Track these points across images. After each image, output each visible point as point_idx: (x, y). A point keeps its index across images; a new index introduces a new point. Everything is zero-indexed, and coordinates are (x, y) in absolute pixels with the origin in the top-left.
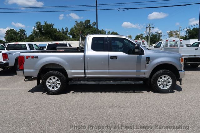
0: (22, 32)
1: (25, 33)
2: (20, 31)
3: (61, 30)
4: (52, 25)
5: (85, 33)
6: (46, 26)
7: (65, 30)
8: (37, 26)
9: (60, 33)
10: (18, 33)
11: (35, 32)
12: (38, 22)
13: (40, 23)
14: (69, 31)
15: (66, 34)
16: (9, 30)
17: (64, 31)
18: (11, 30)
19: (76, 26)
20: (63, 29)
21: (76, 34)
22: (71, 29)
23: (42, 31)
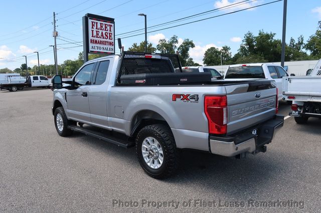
0: (225, 51)
1: (230, 51)
2: (222, 50)
4: (271, 35)
6: (261, 37)
7: (297, 42)
8: (247, 40)
10: (220, 53)
11: (242, 50)
12: (248, 34)
13: (250, 34)
15: (299, 49)
16: (209, 50)
17: (295, 44)
18: (213, 48)
19: (319, 31)
20: (292, 40)
22: (310, 37)
23: (254, 46)
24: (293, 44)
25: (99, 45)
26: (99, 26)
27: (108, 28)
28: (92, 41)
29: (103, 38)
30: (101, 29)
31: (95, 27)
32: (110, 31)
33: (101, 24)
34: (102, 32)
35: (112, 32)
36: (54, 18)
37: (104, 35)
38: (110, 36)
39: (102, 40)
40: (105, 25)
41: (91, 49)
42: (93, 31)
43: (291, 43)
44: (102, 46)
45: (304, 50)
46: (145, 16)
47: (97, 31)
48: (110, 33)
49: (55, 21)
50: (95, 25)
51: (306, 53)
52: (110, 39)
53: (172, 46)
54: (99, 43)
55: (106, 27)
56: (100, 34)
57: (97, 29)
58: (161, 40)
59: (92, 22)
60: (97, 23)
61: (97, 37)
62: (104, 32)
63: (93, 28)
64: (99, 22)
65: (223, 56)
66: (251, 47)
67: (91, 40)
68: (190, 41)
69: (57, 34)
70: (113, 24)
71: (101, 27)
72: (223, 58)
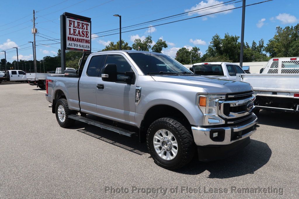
0: (195, 51)
1: (199, 52)
2: (192, 50)
3: (250, 45)
4: (236, 38)
5: (292, 47)
6: (227, 40)
7: (258, 45)
8: (214, 42)
9: (248, 50)
10: (190, 53)
11: (210, 51)
12: (215, 36)
13: (217, 37)
14: (265, 45)
15: (260, 51)
16: (180, 50)
17: (256, 46)
18: (184, 49)
19: (277, 36)
20: (254, 43)
21: (276, 50)
22: (269, 41)
23: (220, 48)
24: (255, 47)
25: (76, 43)
26: (76, 25)
27: (85, 26)
28: (70, 39)
29: (80, 36)
30: (78, 28)
31: (72, 26)
32: (87, 29)
33: (78, 23)
34: (79, 31)
35: (89, 31)
36: (34, 15)
37: (81, 34)
38: (87, 34)
39: (79, 37)
40: (82, 23)
41: (68, 46)
42: (70, 29)
43: (253, 46)
44: (79, 43)
45: (264, 52)
46: (120, 17)
47: (74, 30)
48: (86, 32)
49: (34, 18)
50: (73, 23)
51: (265, 55)
52: (86, 37)
53: (147, 45)
54: (76, 40)
55: (82, 26)
56: (77, 32)
57: (74, 27)
58: (137, 40)
59: (70, 21)
60: (74, 22)
61: (74, 35)
62: (81, 30)
63: (70, 26)
64: (76, 21)
65: (193, 56)
66: (218, 48)
67: (68, 37)
68: (163, 41)
69: (36, 31)
70: (89, 24)
71: (78, 25)
72: (193, 58)
